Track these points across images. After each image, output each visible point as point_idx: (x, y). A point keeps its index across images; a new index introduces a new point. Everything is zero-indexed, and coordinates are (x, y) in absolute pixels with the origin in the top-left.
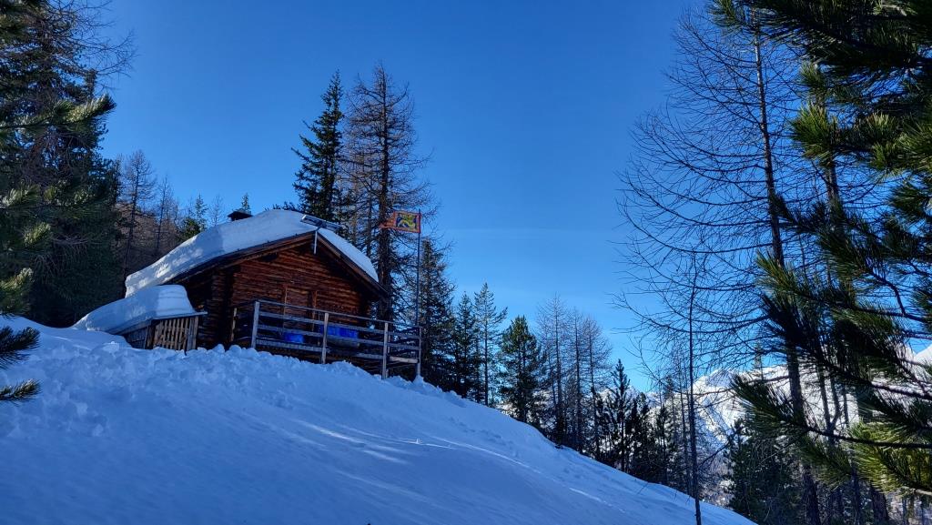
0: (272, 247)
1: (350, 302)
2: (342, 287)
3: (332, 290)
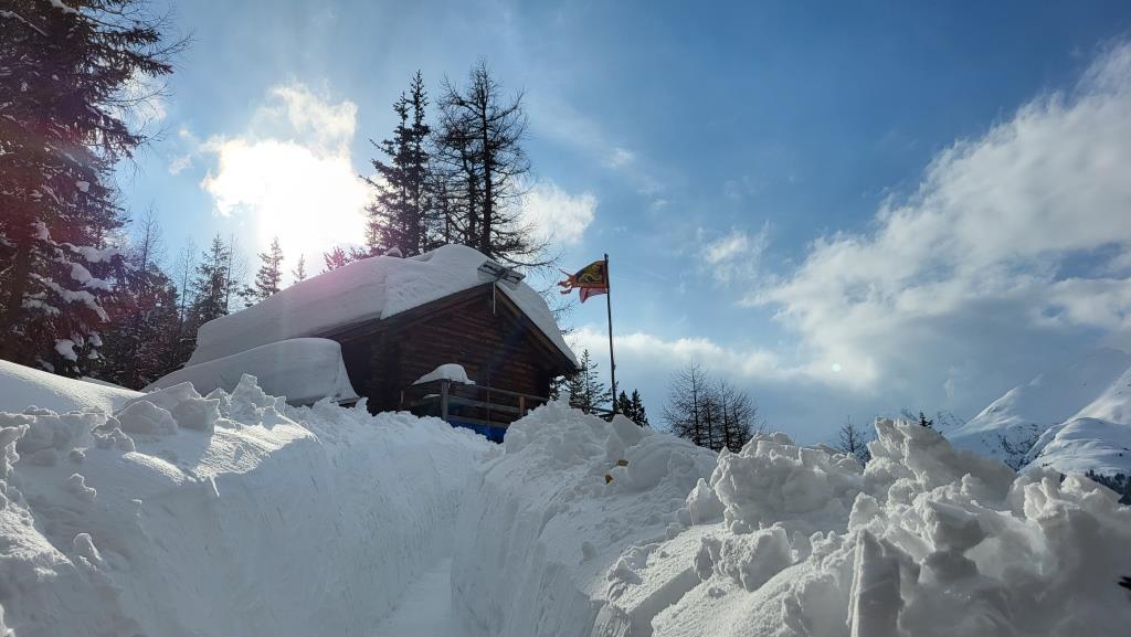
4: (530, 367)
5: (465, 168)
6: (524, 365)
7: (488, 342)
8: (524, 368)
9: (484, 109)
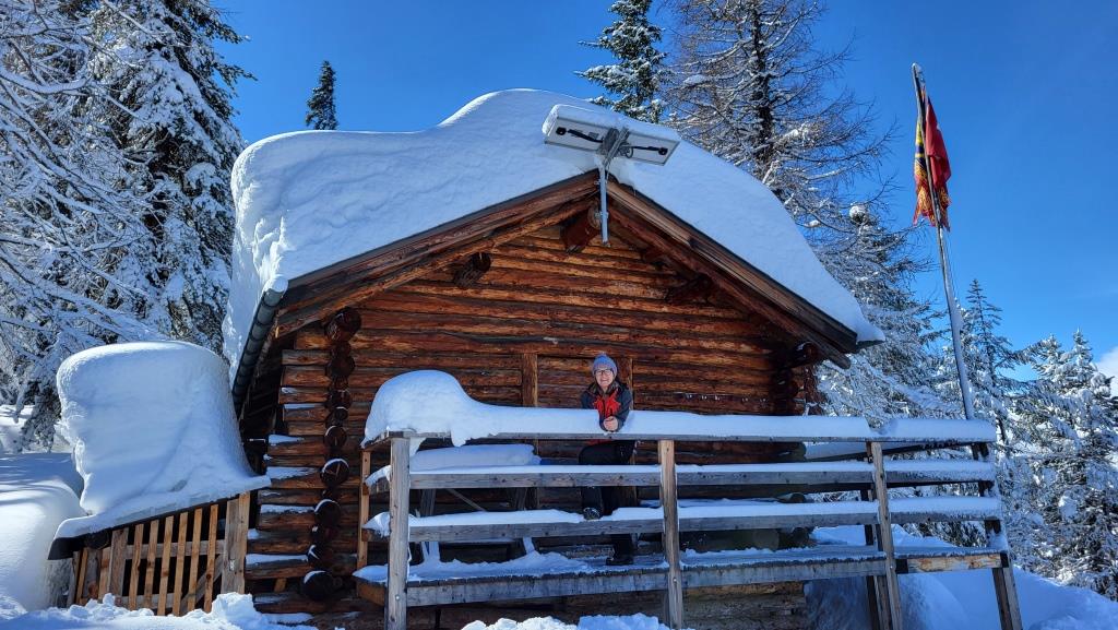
0: (460, 237)
1: (739, 376)
2: (709, 336)
3: (679, 349)
4: (745, 348)
6: (728, 346)
7: (625, 305)
8: (728, 353)
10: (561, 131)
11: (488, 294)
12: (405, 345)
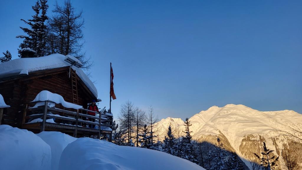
0: (50, 72)
4: (81, 99)
5: (60, 35)
7: (66, 88)
9: (69, 16)
10: (68, 59)
11: (46, 81)
12: (34, 87)
